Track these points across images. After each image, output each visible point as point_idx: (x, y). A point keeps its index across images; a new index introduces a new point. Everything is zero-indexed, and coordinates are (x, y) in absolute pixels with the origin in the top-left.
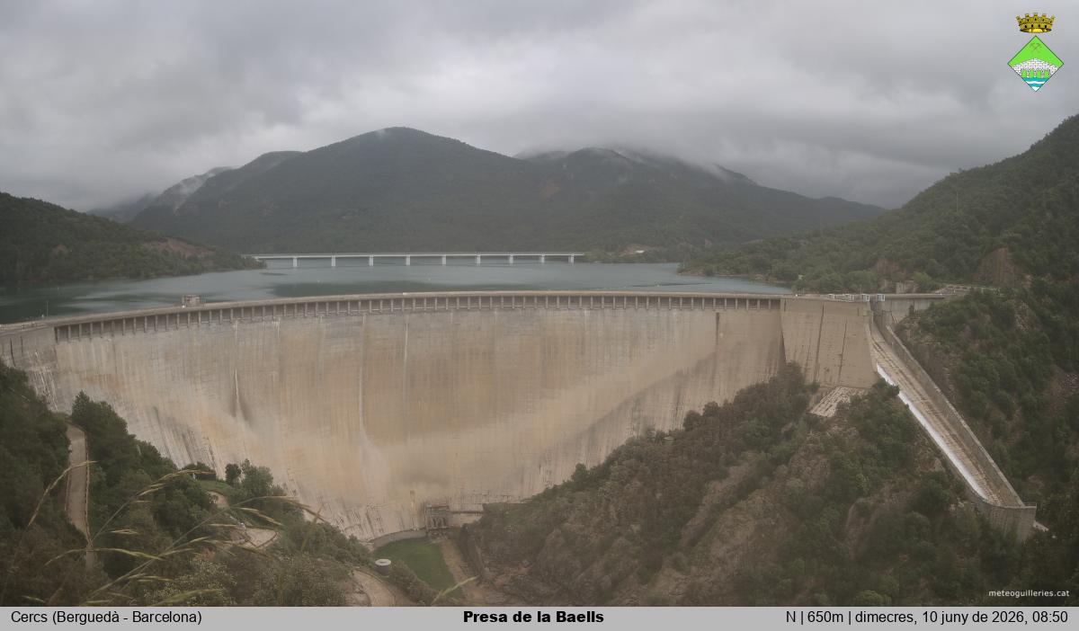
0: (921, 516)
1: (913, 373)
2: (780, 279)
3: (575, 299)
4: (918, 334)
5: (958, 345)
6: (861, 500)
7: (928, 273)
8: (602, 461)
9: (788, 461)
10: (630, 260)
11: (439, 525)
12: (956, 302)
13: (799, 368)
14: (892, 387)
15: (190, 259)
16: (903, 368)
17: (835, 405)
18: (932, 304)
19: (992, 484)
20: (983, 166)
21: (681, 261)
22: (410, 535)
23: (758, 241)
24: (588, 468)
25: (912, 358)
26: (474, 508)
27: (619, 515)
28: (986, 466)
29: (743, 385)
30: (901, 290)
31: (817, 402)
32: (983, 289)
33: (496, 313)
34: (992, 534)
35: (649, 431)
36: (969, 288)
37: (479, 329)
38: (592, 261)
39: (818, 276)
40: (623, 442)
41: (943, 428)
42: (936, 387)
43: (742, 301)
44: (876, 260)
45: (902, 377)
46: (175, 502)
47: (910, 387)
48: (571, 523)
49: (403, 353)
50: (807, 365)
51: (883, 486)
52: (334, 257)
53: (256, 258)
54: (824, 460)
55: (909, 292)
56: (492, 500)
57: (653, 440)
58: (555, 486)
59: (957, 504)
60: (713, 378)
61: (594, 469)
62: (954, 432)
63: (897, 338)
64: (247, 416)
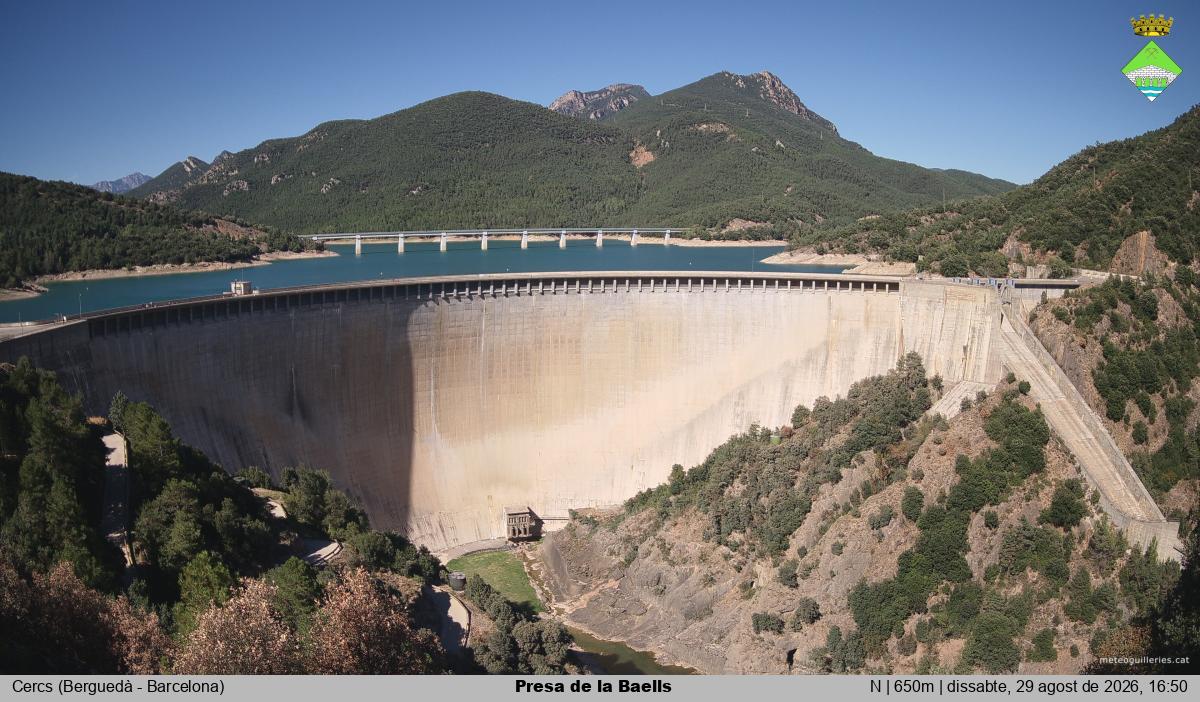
0: (1053, 528)
1: (1045, 366)
2: (900, 260)
3: (671, 281)
4: (1051, 324)
5: (1096, 338)
6: (986, 508)
7: (1063, 257)
8: (702, 461)
9: (907, 463)
10: (734, 237)
11: (520, 532)
12: (1094, 289)
13: (920, 359)
14: (1021, 383)
15: (240, 242)
16: (1034, 360)
17: (960, 402)
18: (1067, 293)
19: (1130, 495)
20: (1124, 140)
21: (789, 238)
22: (489, 545)
23: (874, 217)
24: (686, 470)
25: (1045, 351)
26: (559, 514)
27: (718, 522)
28: (1125, 475)
29: (859, 378)
30: (1032, 276)
31: (940, 398)
32: (1122, 276)
33: (583, 295)
34: (1129, 552)
35: (754, 427)
36: (1108, 274)
37: (565, 314)
38: (691, 238)
39: (941, 257)
40: (724, 440)
41: (1078, 431)
42: (1070, 384)
43: (857, 285)
44: (1005, 240)
45: (1033, 371)
46: (226, 512)
47: (1042, 383)
48: (667, 530)
49: (480, 342)
50: (928, 356)
51: (1012, 494)
52: (402, 235)
53: (315, 238)
54: (946, 463)
55: (1041, 277)
56: (578, 505)
57: (758, 438)
58: (649, 490)
59: (1092, 517)
60: (824, 368)
61: (692, 470)
62: (1090, 436)
63: (1028, 329)
64: (306, 415)
